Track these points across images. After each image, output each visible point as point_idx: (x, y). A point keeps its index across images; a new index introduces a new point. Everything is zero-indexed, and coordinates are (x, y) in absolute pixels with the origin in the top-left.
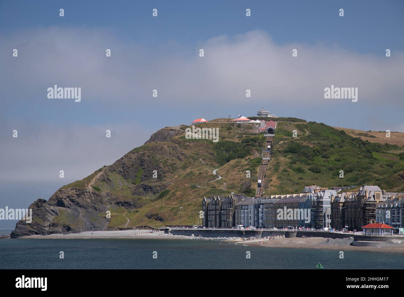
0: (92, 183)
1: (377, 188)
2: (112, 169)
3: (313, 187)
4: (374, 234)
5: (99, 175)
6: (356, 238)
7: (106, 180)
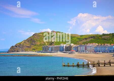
0: (22, 43)
1: (73, 44)
2: (26, 40)
3: (62, 44)
4: (72, 52)
5: (23, 42)
6: (69, 53)
7: (25, 42)
